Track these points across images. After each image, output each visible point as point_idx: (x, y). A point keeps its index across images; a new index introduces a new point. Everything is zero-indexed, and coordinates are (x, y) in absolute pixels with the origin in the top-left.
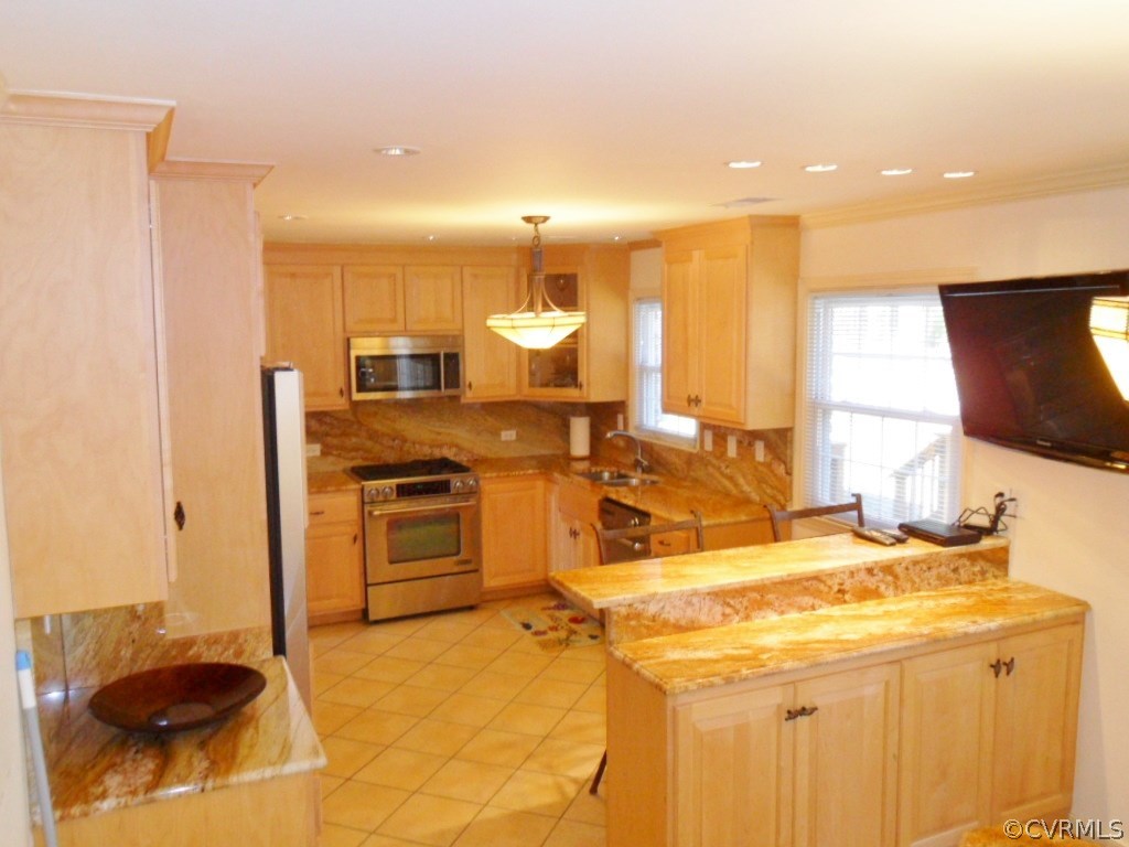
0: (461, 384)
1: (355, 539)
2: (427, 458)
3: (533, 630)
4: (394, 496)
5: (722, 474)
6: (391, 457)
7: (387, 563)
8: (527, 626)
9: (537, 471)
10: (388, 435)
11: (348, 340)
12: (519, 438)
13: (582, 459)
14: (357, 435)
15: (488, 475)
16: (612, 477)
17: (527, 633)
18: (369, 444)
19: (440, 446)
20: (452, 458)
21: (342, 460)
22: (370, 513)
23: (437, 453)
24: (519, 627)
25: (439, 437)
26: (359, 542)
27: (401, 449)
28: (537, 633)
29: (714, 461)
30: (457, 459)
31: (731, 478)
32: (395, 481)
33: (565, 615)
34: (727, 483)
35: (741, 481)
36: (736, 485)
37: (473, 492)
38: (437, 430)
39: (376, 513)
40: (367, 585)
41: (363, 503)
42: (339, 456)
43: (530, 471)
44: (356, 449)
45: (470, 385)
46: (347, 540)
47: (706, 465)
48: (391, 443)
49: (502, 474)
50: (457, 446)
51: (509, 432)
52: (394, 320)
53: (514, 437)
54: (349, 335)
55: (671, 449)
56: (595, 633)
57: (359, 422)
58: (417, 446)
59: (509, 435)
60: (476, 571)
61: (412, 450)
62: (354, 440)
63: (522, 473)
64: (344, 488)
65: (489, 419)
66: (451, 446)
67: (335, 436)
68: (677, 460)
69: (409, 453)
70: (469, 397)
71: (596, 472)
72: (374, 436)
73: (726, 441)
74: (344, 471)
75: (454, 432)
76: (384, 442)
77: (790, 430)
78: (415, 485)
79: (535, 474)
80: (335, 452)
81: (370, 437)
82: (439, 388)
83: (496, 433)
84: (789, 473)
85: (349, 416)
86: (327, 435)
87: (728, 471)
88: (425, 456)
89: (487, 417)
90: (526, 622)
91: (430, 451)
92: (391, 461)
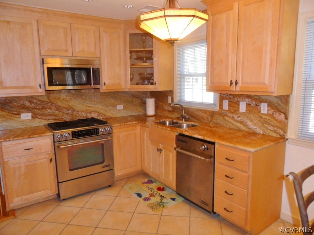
0: (101, 83)
1: (51, 160)
2: (85, 118)
3: (143, 197)
4: (71, 138)
5: (235, 120)
6: (67, 118)
7: (69, 171)
8: (139, 195)
9: (137, 122)
10: (65, 108)
11: (43, 59)
12: (125, 108)
13: (152, 116)
14: (50, 108)
15: (116, 125)
16: (170, 124)
17: (141, 199)
18: (57, 112)
19: (91, 112)
20: (96, 118)
21: (43, 120)
22: (58, 147)
23: (89, 116)
24: (136, 196)
25: (90, 109)
26: (54, 161)
27: (72, 114)
28: (146, 199)
29: (229, 114)
30: (98, 118)
31: (241, 122)
32: (70, 130)
33: (154, 186)
34: (238, 124)
35: (249, 123)
36: (245, 125)
37: (110, 133)
38: (89, 105)
39: (62, 147)
40: (58, 183)
41: (54, 142)
42: (42, 118)
43: (134, 122)
44: (51, 115)
45: (105, 84)
46: (46, 161)
47: (223, 116)
48: (67, 112)
49: (122, 124)
50: (98, 112)
51: (120, 106)
52: (66, 51)
53: (122, 108)
54: (43, 57)
55: (200, 110)
56: (173, 197)
57: (51, 102)
58: (80, 113)
59: (120, 107)
60: (112, 169)
61: (78, 115)
62: (49, 111)
63: (130, 123)
64: (43, 135)
65: (112, 100)
66: (95, 112)
67: (39, 109)
68: (204, 115)
69: (76, 116)
70: (103, 89)
71: (162, 121)
72: (58, 108)
73: (239, 105)
74: (45, 126)
75: (96, 106)
76: (64, 111)
77: (288, 96)
78: (81, 131)
79: (136, 123)
80: (39, 117)
81: (57, 109)
82: (91, 84)
83: (114, 106)
84: (286, 118)
85: (46, 99)
86: (35, 108)
87: (239, 119)
88: (84, 117)
89: (111, 99)
90: (138, 192)
91: (86, 115)
92: (68, 120)
